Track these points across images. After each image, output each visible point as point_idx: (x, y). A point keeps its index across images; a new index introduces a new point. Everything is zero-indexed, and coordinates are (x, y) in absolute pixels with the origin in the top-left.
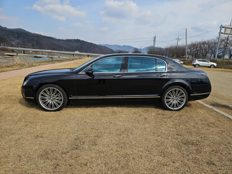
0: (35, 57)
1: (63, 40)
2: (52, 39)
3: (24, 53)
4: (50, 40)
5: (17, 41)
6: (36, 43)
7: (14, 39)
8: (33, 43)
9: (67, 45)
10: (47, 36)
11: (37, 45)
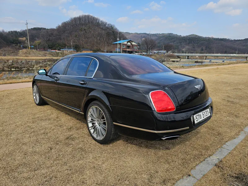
0: (196, 62)
1: (240, 40)
2: (226, 41)
3: (188, 58)
4: (223, 42)
5: (187, 47)
6: (206, 47)
7: (185, 45)
8: (202, 48)
9: (244, 46)
10: (219, 38)
11: (206, 49)
